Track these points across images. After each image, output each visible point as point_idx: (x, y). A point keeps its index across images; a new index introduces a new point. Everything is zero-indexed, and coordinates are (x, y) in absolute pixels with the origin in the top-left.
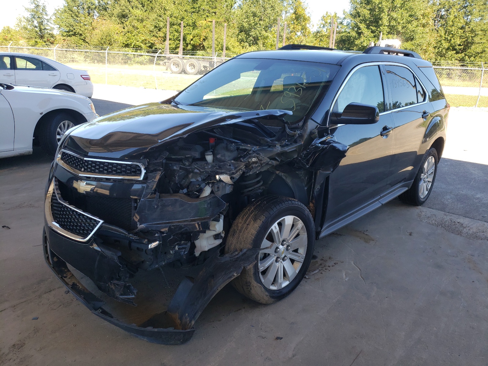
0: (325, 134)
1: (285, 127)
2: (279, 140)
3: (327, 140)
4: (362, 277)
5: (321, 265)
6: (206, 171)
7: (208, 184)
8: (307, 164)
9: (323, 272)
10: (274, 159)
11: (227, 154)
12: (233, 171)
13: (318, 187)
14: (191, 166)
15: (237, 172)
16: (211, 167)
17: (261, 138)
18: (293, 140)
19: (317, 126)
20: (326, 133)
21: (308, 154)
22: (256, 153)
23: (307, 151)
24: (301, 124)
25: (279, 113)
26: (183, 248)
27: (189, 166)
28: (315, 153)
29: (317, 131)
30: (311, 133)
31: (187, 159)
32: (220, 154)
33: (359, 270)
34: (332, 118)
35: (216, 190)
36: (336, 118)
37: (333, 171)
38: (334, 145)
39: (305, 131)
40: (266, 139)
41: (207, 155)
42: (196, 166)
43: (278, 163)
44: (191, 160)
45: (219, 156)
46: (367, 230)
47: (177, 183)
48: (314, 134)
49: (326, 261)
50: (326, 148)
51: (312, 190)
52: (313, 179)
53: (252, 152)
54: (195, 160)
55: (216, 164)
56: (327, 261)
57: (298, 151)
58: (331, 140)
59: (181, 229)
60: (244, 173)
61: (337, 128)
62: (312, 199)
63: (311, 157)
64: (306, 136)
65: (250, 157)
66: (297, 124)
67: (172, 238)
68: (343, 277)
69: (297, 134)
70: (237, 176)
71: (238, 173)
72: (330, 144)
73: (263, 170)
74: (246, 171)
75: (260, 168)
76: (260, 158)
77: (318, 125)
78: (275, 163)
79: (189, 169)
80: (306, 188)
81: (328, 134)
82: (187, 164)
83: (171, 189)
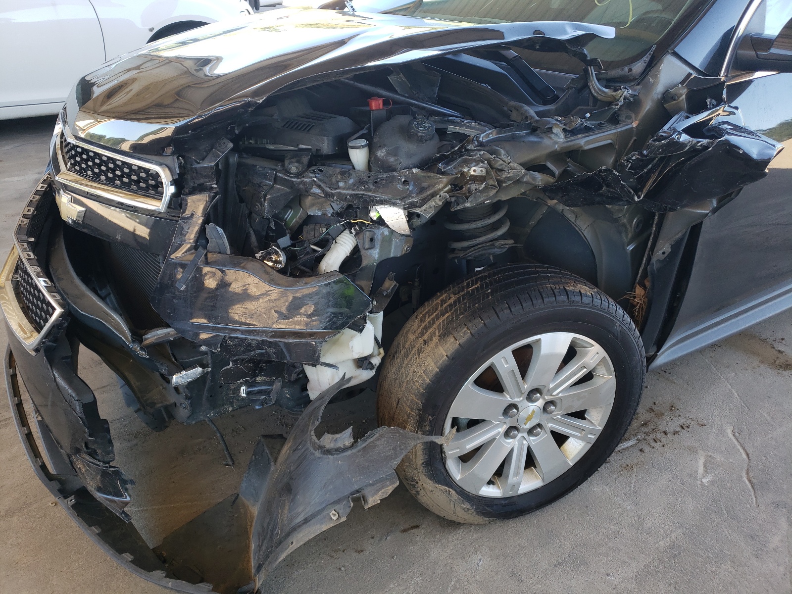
0: (708, 101)
1: (586, 75)
2: (565, 112)
3: (711, 119)
4: (750, 481)
5: (645, 424)
6: (340, 193)
7: (349, 226)
8: (637, 191)
9: (647, 449)
10: (542, 169)
11: (407, 147)
12: (413, 197)
13: (663, 248)
14: (303, 177)
15: (424, 201)
16: (354, 185)
17: (513, 103)
18: (608, 115)
19: (690, 74)
20: (712, 98)
21: (643, 162)
22: (487, 148)
23: (641, 154)
24: (638, 67)
25: (567, 31)
26: (260, 392)
27: (298, 175)
28: (665, 161)
29: (684, 91)
30: (667, 96)
31: (297, 155)
32: (385, 145)
33: (745, 456)
34: (741, 52)
35: (367, 245)
36: (754, 53)
37: (714, 211)
38: (734, 139)
39: (649, 88)
40: (526, 108)
41: (353, 148)
42: (315, 179)
43: (551, 180)
44: (305, 160)
45: (381, 153)
46: (783, 339)
47: (269, 220)
48: (675, 100)
49: (660, 415)
50: (705, 148)
51: (647, 252)
52: (654, 226)
53: (477, 146)
54: (317, 160)
55: (369, 177)
56: (662, 414)
57: (620, 147)
58: (727, 123)
59: (250, 351)
60: (447, 204)
61: (751, 82)
62: (645, 274)
63: (651, 171)
64: (648, 106)
65: (467, 163)
66: (626, 69)
67: (231, 365)
68: (696, 472)
69: (622, 99)
70: (427, 211)
71: (432, 203)
72: (722, 136)
73: (504, 197)
74: (453, 199)
75: (494, 192)
76: (499, 164)
77: (691, 71)
78: (539, 179)
79: (299, 183)
80: (630, 248)
81: (720, 101)
82: (294, 170)
83: (252, 232)
